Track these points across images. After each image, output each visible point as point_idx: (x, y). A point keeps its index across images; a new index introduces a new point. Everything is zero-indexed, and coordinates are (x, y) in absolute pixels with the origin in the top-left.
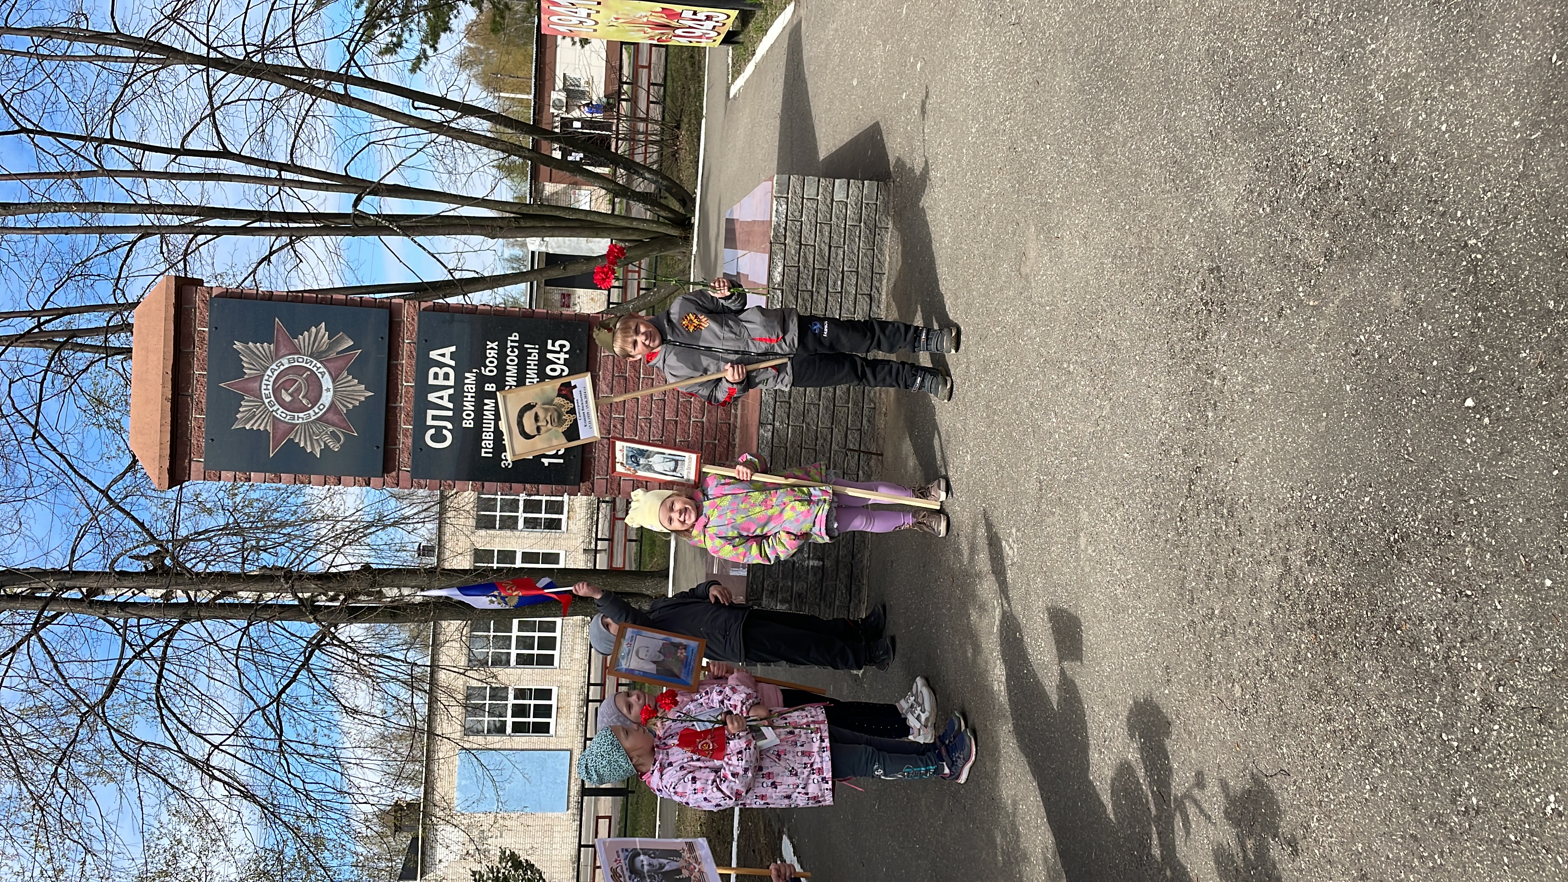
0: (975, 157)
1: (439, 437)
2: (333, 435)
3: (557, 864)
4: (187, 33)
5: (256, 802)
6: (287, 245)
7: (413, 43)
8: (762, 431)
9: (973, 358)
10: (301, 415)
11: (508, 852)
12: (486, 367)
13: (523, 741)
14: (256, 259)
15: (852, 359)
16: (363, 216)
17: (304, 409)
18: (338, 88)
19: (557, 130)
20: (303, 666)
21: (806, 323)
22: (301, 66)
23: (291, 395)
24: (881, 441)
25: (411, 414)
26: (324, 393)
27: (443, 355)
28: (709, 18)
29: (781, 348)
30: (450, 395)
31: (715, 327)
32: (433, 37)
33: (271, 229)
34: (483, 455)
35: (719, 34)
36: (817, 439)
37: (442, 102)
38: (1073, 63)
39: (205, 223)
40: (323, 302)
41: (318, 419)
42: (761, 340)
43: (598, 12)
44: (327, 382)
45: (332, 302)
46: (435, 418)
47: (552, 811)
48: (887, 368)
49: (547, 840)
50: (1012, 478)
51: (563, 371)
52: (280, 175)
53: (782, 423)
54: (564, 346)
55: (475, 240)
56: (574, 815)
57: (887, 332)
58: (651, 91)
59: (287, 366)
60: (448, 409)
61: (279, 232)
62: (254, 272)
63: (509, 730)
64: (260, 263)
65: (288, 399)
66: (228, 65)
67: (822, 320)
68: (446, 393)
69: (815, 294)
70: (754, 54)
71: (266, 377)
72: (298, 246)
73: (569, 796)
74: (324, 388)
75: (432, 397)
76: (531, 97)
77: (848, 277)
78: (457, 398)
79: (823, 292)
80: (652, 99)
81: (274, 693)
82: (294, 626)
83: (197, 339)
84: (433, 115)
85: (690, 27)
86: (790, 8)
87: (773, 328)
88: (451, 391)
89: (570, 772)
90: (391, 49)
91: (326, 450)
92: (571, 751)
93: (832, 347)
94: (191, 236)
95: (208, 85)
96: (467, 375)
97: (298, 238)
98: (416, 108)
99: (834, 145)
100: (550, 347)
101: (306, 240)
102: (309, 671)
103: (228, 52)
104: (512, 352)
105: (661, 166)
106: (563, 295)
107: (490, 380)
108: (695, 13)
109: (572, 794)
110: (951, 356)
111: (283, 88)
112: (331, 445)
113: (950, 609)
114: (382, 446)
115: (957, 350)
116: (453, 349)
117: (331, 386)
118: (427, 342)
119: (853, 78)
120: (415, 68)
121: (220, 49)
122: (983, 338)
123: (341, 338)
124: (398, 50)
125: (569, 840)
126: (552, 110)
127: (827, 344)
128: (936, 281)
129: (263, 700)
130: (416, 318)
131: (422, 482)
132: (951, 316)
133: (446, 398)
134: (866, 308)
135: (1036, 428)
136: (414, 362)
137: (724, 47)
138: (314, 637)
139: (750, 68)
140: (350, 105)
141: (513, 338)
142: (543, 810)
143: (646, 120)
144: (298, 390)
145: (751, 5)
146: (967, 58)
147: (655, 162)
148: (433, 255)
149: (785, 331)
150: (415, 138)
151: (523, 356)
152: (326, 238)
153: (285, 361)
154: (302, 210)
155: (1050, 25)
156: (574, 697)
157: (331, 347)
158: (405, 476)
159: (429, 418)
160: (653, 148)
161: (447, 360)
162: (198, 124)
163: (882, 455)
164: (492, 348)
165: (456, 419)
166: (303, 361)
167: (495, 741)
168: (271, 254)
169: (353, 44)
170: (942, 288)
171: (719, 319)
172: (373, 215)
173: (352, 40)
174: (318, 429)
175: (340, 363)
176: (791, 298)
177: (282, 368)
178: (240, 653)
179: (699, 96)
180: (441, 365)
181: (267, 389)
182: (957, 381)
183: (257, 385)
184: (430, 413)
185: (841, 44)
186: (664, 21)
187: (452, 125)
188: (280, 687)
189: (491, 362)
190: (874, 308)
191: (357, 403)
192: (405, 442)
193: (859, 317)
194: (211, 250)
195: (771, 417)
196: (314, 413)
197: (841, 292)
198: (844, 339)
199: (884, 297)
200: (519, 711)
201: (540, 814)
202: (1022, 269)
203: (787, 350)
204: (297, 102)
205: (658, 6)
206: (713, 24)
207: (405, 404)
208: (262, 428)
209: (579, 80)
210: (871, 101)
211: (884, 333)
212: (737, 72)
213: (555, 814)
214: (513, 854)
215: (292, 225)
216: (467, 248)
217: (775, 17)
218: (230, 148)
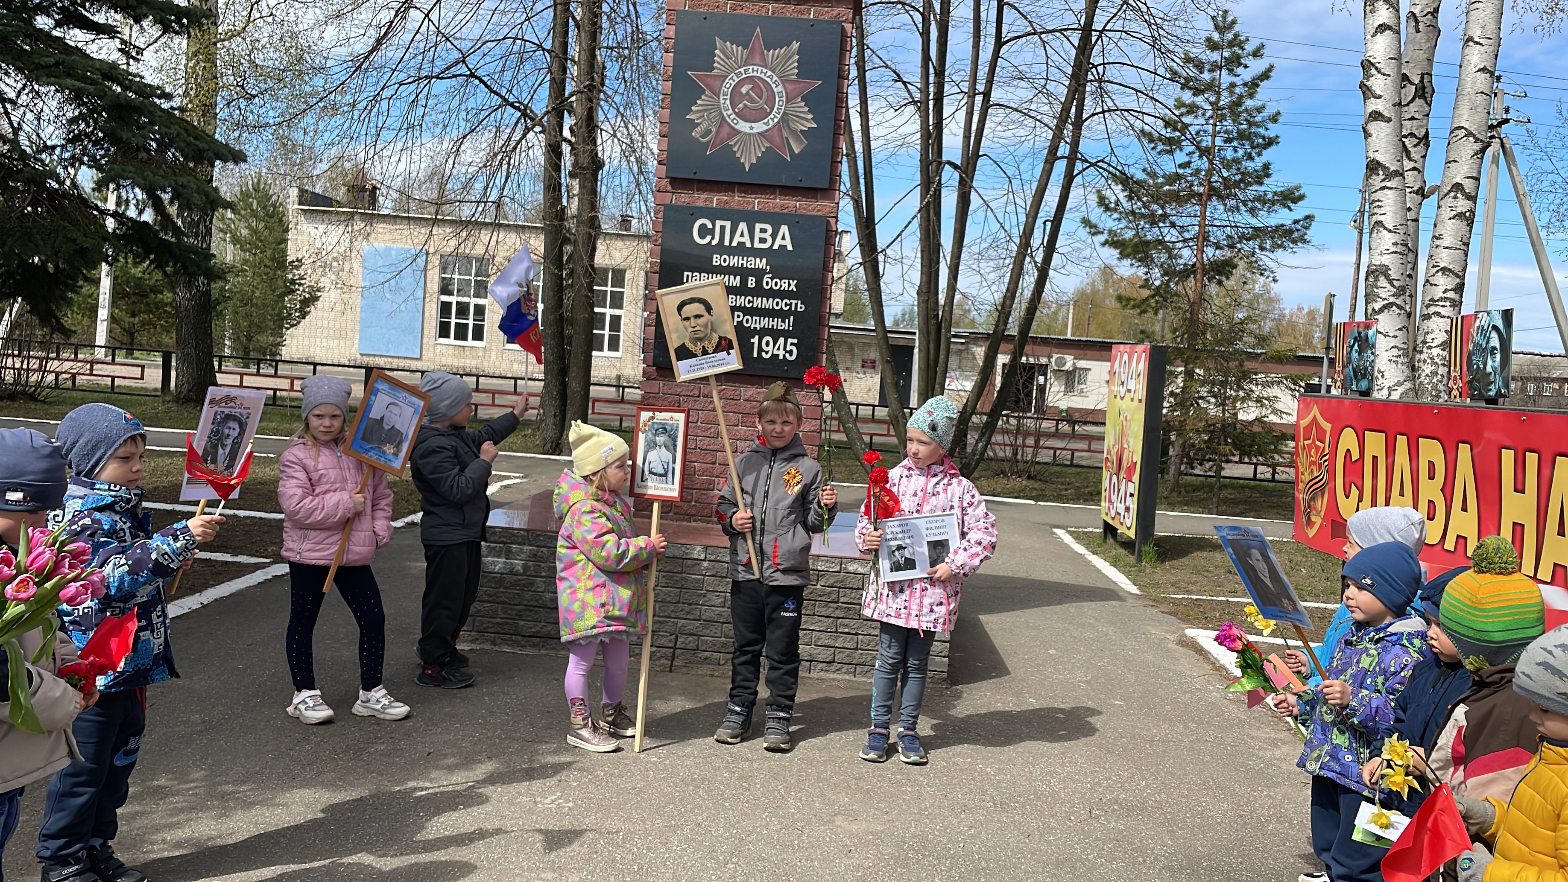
0: (962, 770)
1: (704, 231)
2: (709, 132)
3: (306, 343)
4: (1115, 11)
5: (371, 52)
6: (912, 98)
7: (1108, 222)
8: (699, 548)
9: (755, 765)
10: (728, 102)
11: (319, 294)
12: (772, 278)
13: (433, 311)
14: (900, 69)
15: (762, 640)
16: (939, 172)
17: (733, 105)
18: (1064, 149)
19: (1024, 360)
20: (505, 100)
21: (795, 594)
22: (1084, 116)
23: (747, 93)
24: (684, 670)
25: (727, 206)
26: (749, 124)
27: (783, 238)
28: (1127, 509)
29: (768, 568)
30: (744, 243)
31: (789, 501)
32: (1114, 242)
33: (927, 84)
34: (686, 273)
35: (1113, 519)
36: (690, 604)
37: (1050, 248)
38: (1043, 872)
39: (933, 23)
40: (837, 126)
41: (723, 119)
42: (775, 547)
43: (1132, 400)
44: (759, 127)
45: (836, 135)
46: (723, 228)
47: (360, 339)
48: (751, 676)
49: (331, 333)
50: (625, 803)
51: (767, 353)
52: (979, 93)
53: (707, 569)
54: (791, 355)
55: (916, 276)
56: (356, 360)
57: (786, 677)
58: (1065, 452)
59: (775, 90)
60: (731, 241)
61: (925, 91)
62: (887, 67)
63: (445, 298)
64: (895, 72)
65: (744, 90)
66: (1084, 48)
67: (798, 610)
68: (746, 239)
69: (835, 605)
70: (1093, 553)
71: (765, 70)
72: (911, 108)
73: (374, 356)
74: (753, 125)
75: (743, 226)
76: (1069, 336)
77: (852, 639)
78: (741, 252)
79: (838, 613)
80: (1058, 452)
81: (479, 73)
82: (544, 92)
83: (803, 7)
84: (1038, 239)
85: (1119, 490)
86: (1134, 590)
87: (788, 559)
88: (749, 245)
89: (399, 357)
90: (1102, 201)
91: (693, 125)
92: (420, 359)
93: (771, 620)
94: (921, 9)
95: (1066, 30)
96: (764, 260)
97: (919, 108)
98: (1044, 223)
99: (991, 630)
100: (790, 341)
101: (917, 116)
102: (500, 106)
103: (1097, 49)
104: (786, 305)
105: (992, 459)
106: (874, 362)
107: (759, 282)
108: (1132, 495)
109: (377, 359)
110: (761, 743)
111: (1063, 100)
112: (698, 129)
113: (499, 737)
114: (697, 177)
115: (767, 749)
116: (790, 248)
117: (755, 131)
118: (796, 223)
119: (1056, 650)
120: (1086, 222)
121: (1099, 42)
122: (775, 776)
123: (801, 142)
124: (1102, 209)
125: (330, 354)
126: (1055, 356)
127: (774, 615)
128: (840, 729)
129: (472, 61)
130: (820, 213)
131: (661, 215)
132: (802, 743)
133: (742, 240)
134: (821, 658)
135: (673, 829)
136: (777, 210)
137: (1102, 525)
138: (532, 111)
139: (1080, 549)
140: (1046, 161)
141: (799, 305)
142: (361, 331)
143: (1037, 445)
144: (752, 100)
145: (1140, 551)
146: (1063, 765)
147: (995, 454)
148: (899, 235)
149: (785, 571)
150: (1014, 222)
151: (781, 315)
152: (918, 135)
153: (780, 88)
154: (946, 113)
155: (1085, 849)
156: (474, 362)
157: (793, 132)
158: (667, 198)
159: (723, 223)
160: (1009, 451)
161: (779, 242)
162: (1026, 18)
163: (671, 671)
164: (789, 285)
165: (721, 249)
166: (780, 104)
167: (434, 286)
168: (904, 83)
169: (1105, 166)
170: (832, 735)
171: (796, 505)
172: (940, 180)
173: (1109, 165)
174: (714, 117)
175: (777, 139)
176: (831, 581)
177: (773, 86)
178: (519, 42)
179: (1059, 498)
180: (774, 236)
181: (753, 71)
182: (735, 749)
183: (757, 61)
184: (728, 224)
185: (1093, 639)
186: (1125, 464)
187: (1028, 259)
188: (484, 79)
189: (776, 284)
190: (820, 665)
191: (738, 155)
192: (700, 199)
193: (803, 650)
194: (907, 27)
195: (712, 558)
196: (729, 114)
197: (836, 632)
198: (779, 633)
199: (832, 676)
200: (462, 310)
201: (357, 327)
202: (840, 818)
203: (766, 574)
204: (1048, 111)
205: (1138, 459)
206: (1122, 512)
207: (737, 200)
208: (716, 65)
209: (1085, 383)
210: (1031, 666)
211: (785, 674)
212: (1078, 537)
213: (357, 342)
214: (317, 299)
215: (931, 103)
216: (906, 267)
217: (1128, 575)
218: (1004, 49)
